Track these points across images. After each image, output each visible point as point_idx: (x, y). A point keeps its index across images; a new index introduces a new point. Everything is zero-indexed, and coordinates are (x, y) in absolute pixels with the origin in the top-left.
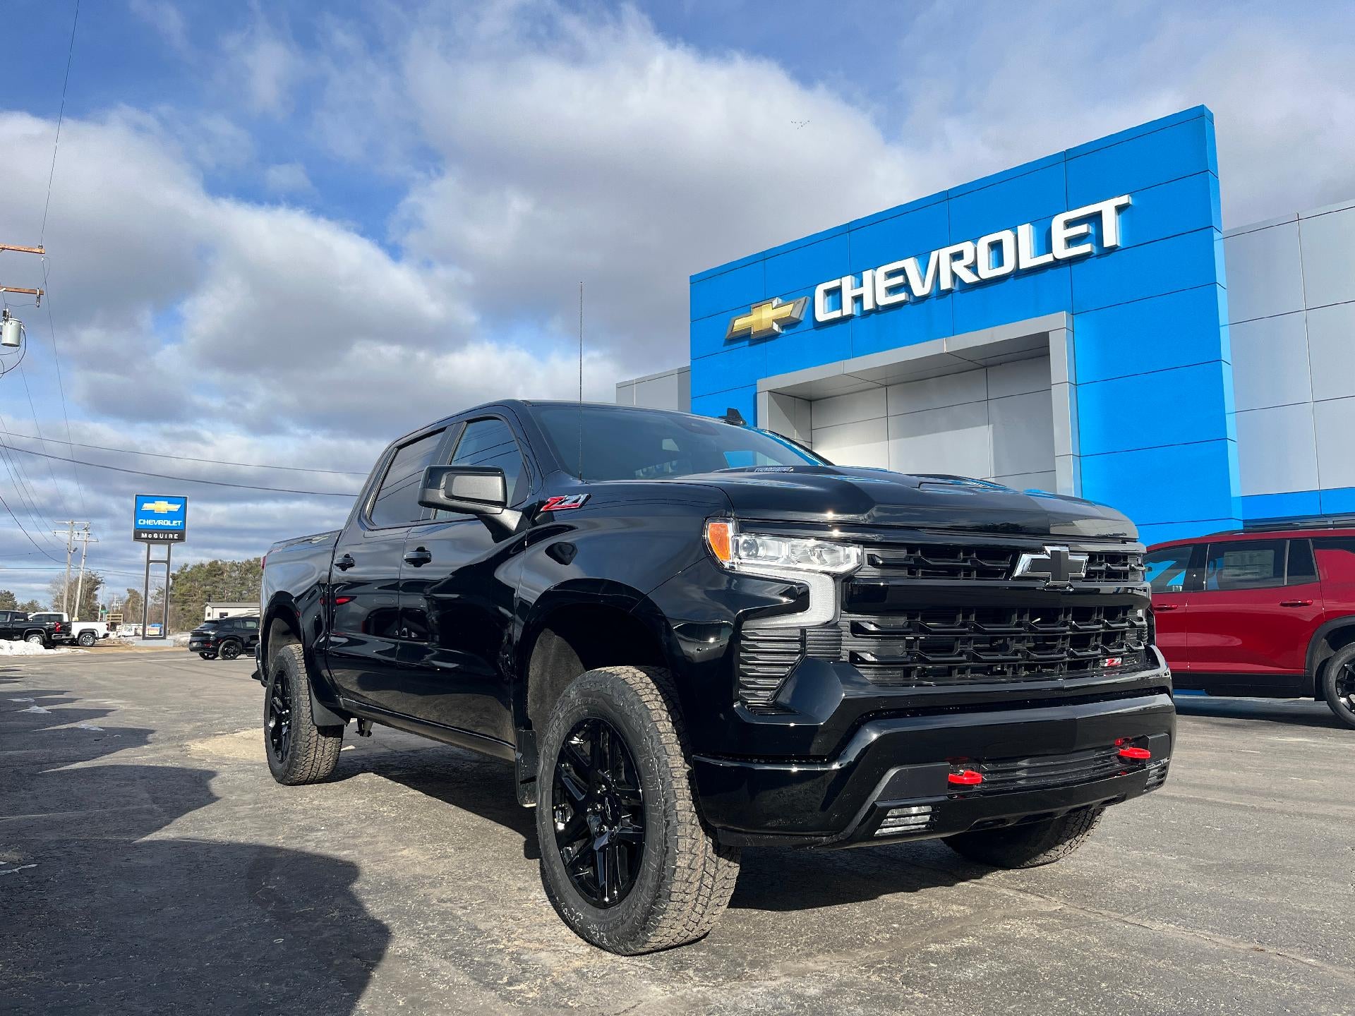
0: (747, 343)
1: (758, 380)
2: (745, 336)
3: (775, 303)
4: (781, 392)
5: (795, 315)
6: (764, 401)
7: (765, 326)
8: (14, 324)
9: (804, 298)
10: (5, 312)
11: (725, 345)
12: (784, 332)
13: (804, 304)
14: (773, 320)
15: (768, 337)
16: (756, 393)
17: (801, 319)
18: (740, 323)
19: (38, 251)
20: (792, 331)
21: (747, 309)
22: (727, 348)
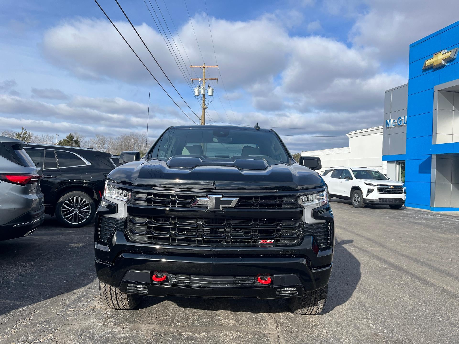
0: (431, 70)
1: (434, 86)
2: (430, 68)
3: (443, 52)
4: (445, 90)
5: (452, 57)
6: (436, 95)
7: (439, 62)
8: (211, 89)
9: (456, 49)
10: (208, 86)
11: (423, 72)
12: (448, 64)
13: (456, 51)
14: (442, 60)
15: (440, 67)
16: (434, 92)
17: (455, 58)
18: (428, 62)
19: (216, 67)
20: (451, 63)
21: (431, 56)
22: (424, 73)
